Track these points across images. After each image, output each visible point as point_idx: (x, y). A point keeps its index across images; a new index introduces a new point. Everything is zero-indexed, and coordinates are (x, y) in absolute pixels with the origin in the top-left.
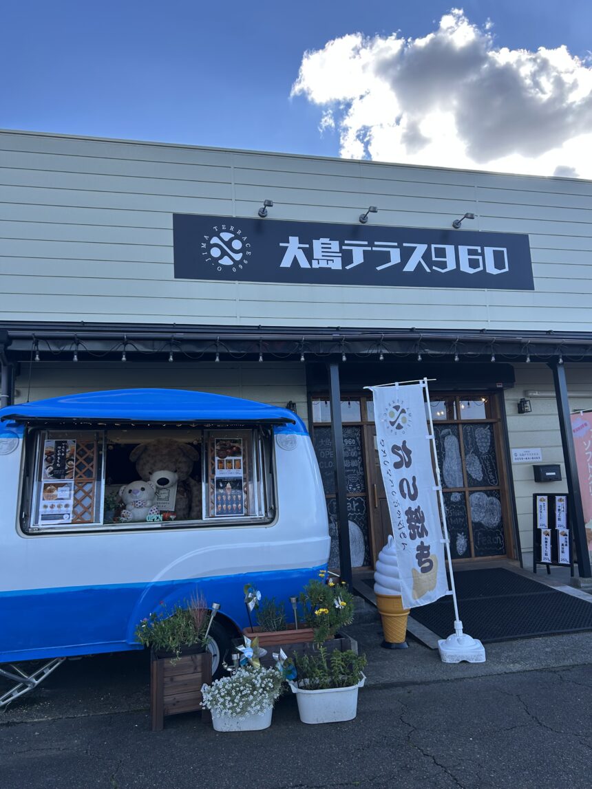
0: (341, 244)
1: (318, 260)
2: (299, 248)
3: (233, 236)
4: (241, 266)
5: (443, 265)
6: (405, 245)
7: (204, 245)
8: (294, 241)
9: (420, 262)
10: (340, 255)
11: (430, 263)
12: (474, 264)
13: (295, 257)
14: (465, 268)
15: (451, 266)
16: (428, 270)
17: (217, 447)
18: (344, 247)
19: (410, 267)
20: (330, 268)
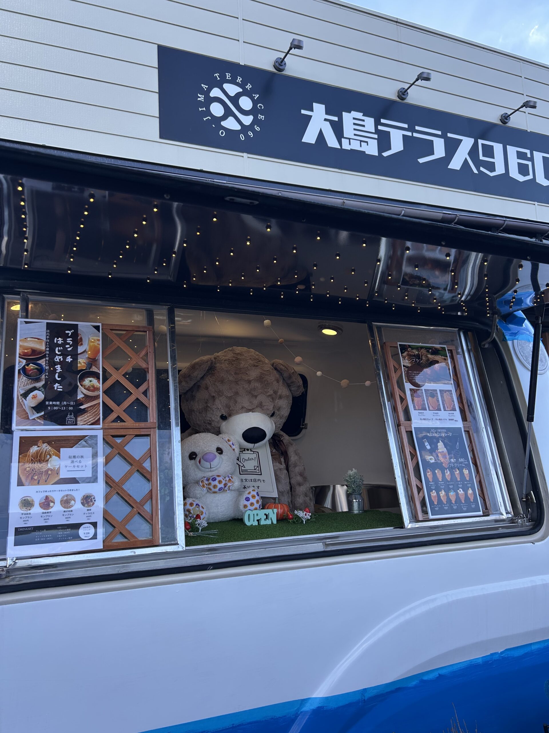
0: (377, 123)
1: (349, 139)
2: (326, 120)
3: (241, 90)
4: (251, 134)
5: (491, 167)
6: (449, 135)
7: (201, 98)
8: (319, 109)
9: (466, 159)
10: (376, 136)
11: (478, 163)
12: (523, 170)
13: (321, 130)
14: (514, 174)
15: (500, 170)
16: (475, 171)
17: (405, 362)
18: (380, 128)
19: (456, 164)
20: (364, 152)
